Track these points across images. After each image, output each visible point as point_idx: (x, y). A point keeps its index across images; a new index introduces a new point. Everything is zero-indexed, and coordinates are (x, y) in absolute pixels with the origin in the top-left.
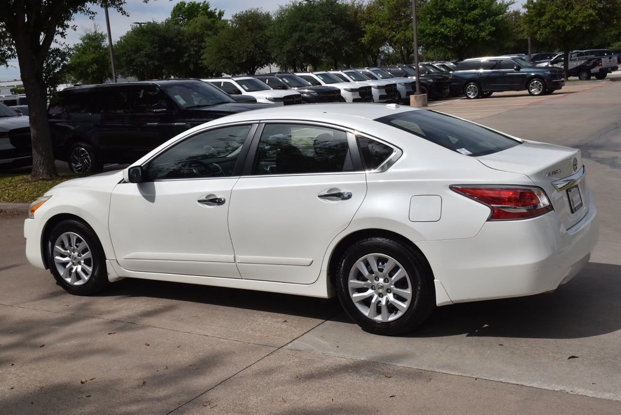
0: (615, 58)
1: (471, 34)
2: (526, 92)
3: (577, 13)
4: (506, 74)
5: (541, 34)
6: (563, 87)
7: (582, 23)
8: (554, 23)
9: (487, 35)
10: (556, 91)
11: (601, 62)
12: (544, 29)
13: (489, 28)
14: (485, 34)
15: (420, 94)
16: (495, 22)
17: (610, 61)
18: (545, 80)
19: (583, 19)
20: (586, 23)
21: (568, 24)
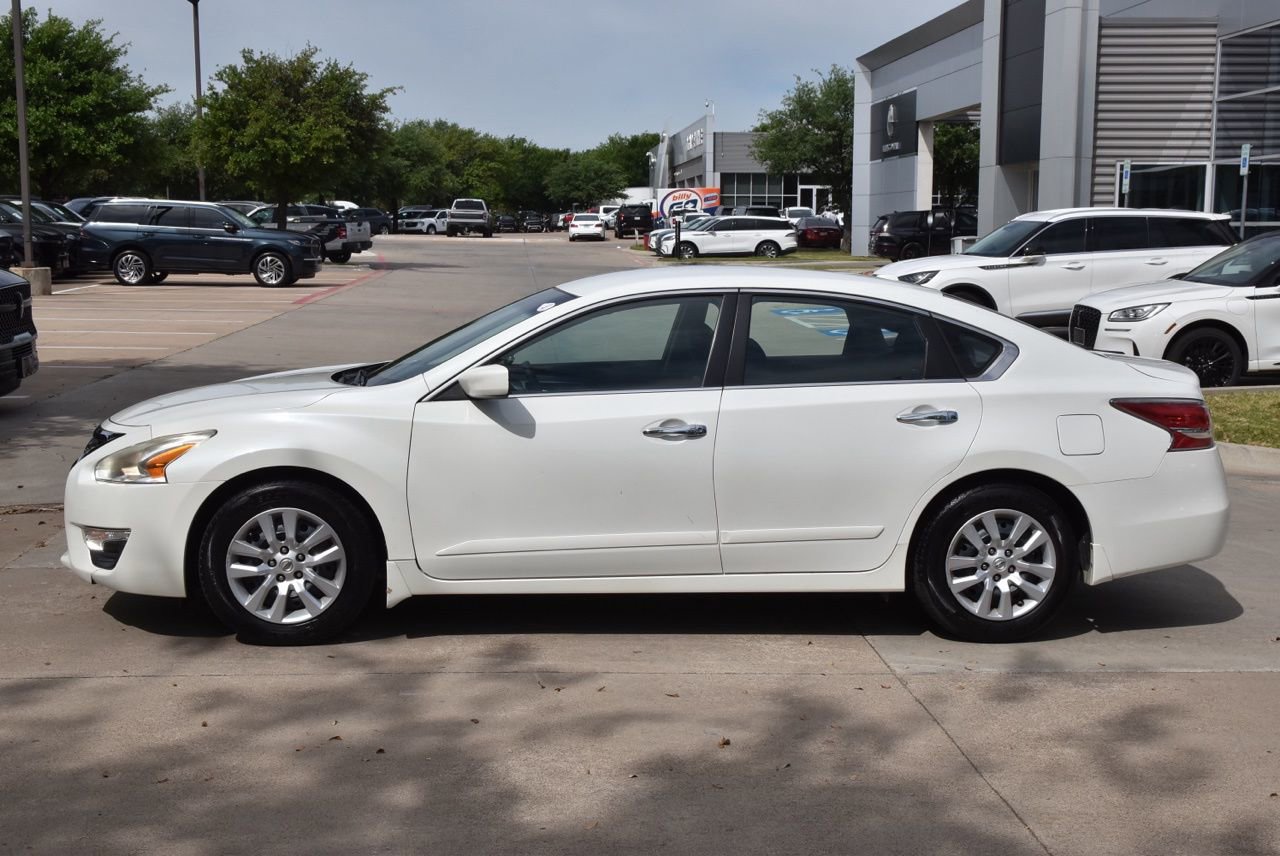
0: (367, 225)
1: (78, 145)
2: (250, 278)
3: (310, 130)
4: (207, 238)
5: (236, 162)
6: (317, 274)
7: (319, 151)
8: (265, 145)
9: (112, 152)
10: (301, 281)
11: (345, 230)
12: (242, 155)
13: (118, 138)
14: (109, 149)
15: (36, 266)
16: (131, 125)
17: (359, 230)
18: (290, 257)
19: (324, 144)
20: (328, 151)
21: (294, 150)
